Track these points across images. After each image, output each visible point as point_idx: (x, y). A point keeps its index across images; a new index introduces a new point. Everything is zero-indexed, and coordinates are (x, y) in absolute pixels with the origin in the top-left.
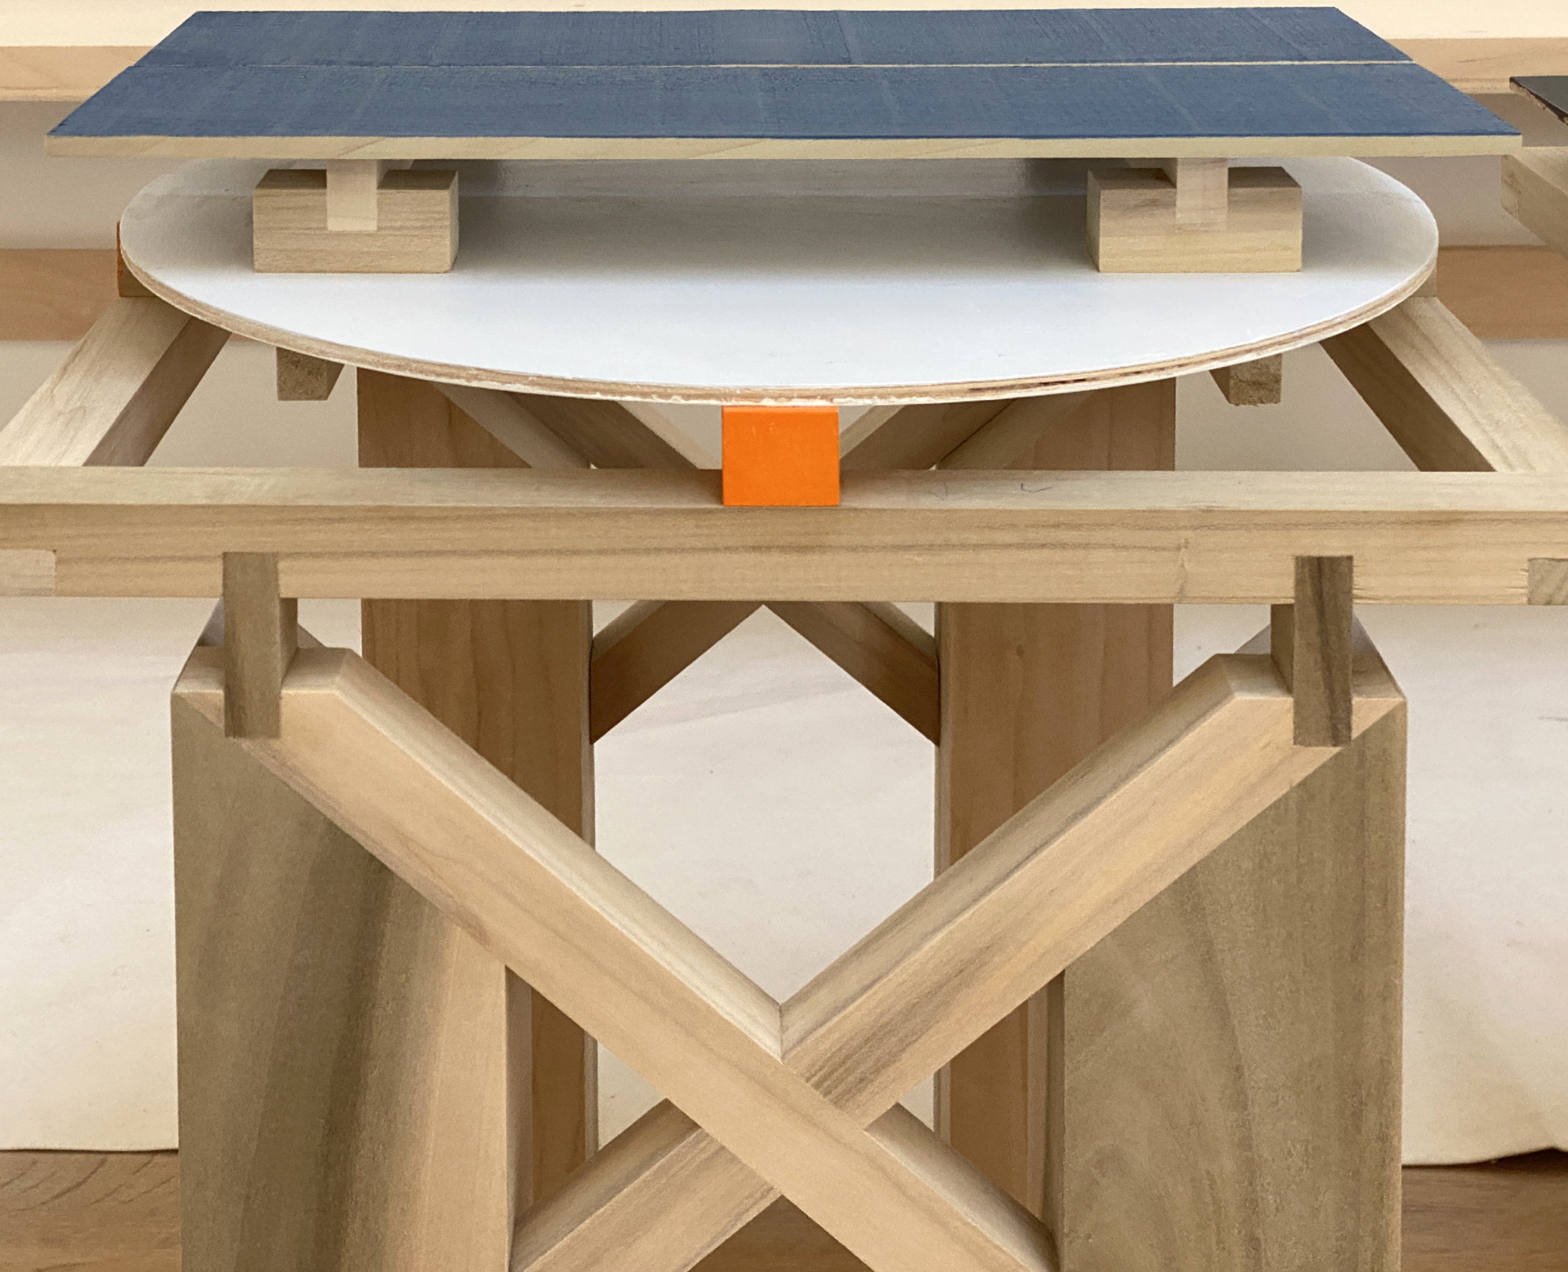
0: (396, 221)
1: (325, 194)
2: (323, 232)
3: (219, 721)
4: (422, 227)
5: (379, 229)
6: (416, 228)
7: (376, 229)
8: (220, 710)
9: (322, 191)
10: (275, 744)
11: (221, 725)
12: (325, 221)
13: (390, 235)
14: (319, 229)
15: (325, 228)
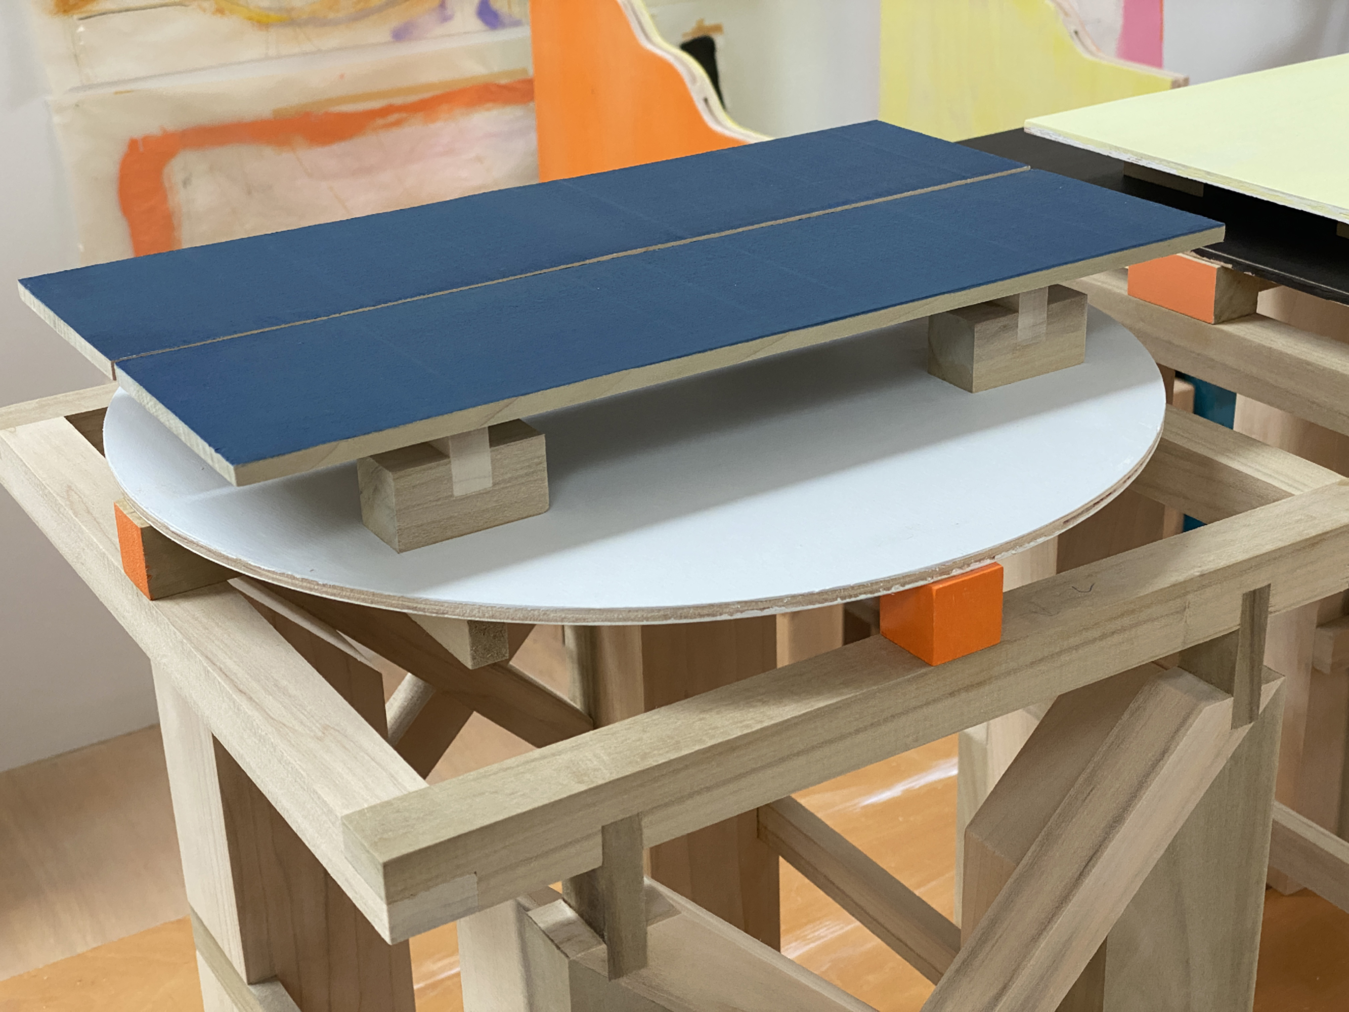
0: (506, 473)
1: (450, 462)
2: (452, 499)
3: (603, 970)
4: (527, 474)
5: (494, 484)
6: (522, 476)
7: (491, 485)
8: (604, 961)
9: (446, 461)
10: (644, 972)
11: (606, 974)
12: (451, 488)
13: (503, 488)
14: (447, 497)
15: (452, 496)
